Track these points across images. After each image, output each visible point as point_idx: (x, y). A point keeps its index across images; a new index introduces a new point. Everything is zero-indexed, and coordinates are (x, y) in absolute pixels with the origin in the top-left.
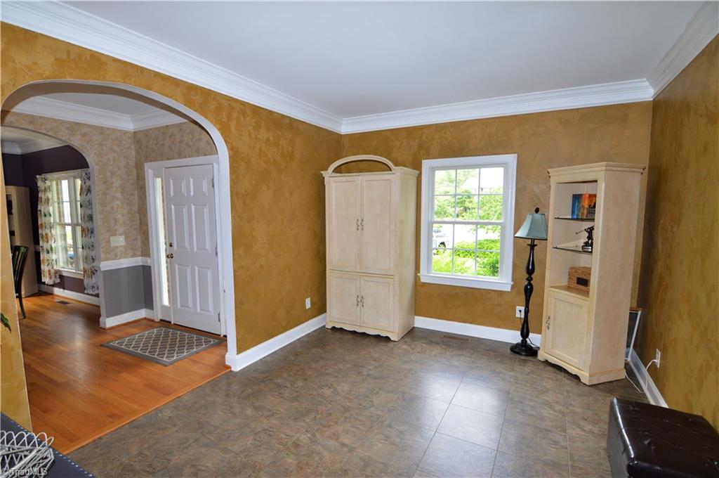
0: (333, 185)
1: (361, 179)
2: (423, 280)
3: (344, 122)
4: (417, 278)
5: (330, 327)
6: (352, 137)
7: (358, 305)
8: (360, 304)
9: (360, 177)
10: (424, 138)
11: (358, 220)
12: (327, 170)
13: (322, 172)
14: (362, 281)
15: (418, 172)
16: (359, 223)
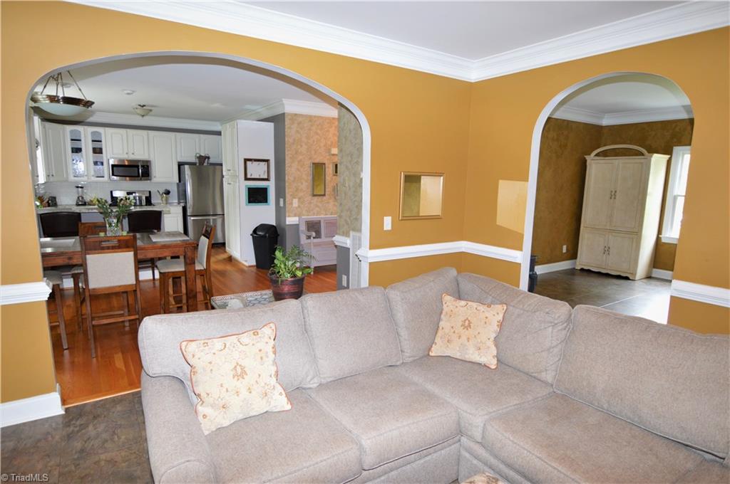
0: (594, 166)
1: (619, 162)
2: (663, 240)
3: (606, 116)
4: (658, 239)
5: (579, 268)
6: (612, 128)
7: (604, 253)
8: (607, 252)
9: (617, 161)
10: (677, 129)
11: (612, 192)
12: (590, 154)
13: (586, 156)
14: (610, 237)
15: (669, 156)
16: (613, 194)
